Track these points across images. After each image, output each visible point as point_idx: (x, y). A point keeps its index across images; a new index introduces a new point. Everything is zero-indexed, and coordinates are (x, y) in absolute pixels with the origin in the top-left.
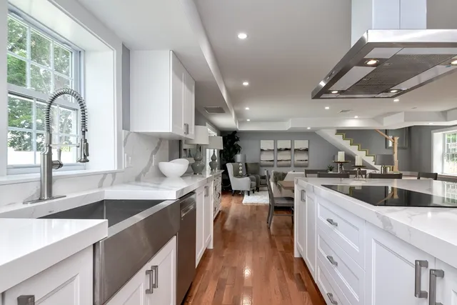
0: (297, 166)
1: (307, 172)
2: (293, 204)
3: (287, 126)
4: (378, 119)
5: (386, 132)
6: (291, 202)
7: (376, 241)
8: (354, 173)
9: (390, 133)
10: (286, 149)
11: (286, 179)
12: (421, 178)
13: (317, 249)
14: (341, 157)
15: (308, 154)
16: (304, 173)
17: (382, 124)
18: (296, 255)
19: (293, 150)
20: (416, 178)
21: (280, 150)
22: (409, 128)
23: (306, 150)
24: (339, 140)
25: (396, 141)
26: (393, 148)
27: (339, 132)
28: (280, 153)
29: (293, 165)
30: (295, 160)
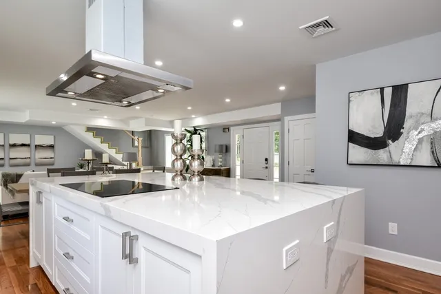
0: (37, 165)
1: (50, 171)
2: (28, 210)
3: (24, 117)
4: (125, 121)
5: (133, 133)
6: (25, 208)
7: (102, 226)
8: (101, 170)
9: (135, 134)
10: (23, 145)
11: (22, 181)
12: (155, 171)
13: (55, 249)
14: (89, 155)
15: (54, 151)
16: (46, 172)
17: (129, 126)
18: (33, 264)
19: (33, 147)
20: (152, 171)
21: (14, 146)
22: (150, 131)
23: (52, 147)
24: (89, 138)
25: (140, 142)
26: (138, 147)
27: (89, 129)
28: (13, 149)
29: (33, 164)
30: (37, 157)
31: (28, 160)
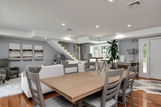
0: (36, 60)
3: (31, 35)
4: (76, 38)
10: (29, 50)
15: (43, 53)
17: (77, 40)
19: (33, 51)
21: (25, 50)
23: (42, 51)
24: (59, 47)
27: (60, 42)
28: (25, 52)
29: (33, 60)
30: (35, 57)
31: (31, 58)
